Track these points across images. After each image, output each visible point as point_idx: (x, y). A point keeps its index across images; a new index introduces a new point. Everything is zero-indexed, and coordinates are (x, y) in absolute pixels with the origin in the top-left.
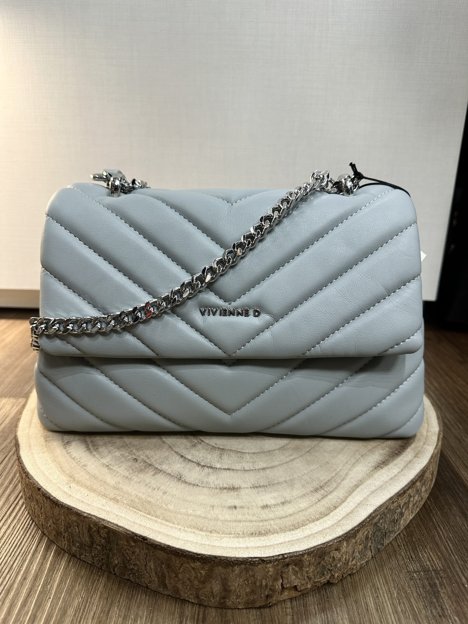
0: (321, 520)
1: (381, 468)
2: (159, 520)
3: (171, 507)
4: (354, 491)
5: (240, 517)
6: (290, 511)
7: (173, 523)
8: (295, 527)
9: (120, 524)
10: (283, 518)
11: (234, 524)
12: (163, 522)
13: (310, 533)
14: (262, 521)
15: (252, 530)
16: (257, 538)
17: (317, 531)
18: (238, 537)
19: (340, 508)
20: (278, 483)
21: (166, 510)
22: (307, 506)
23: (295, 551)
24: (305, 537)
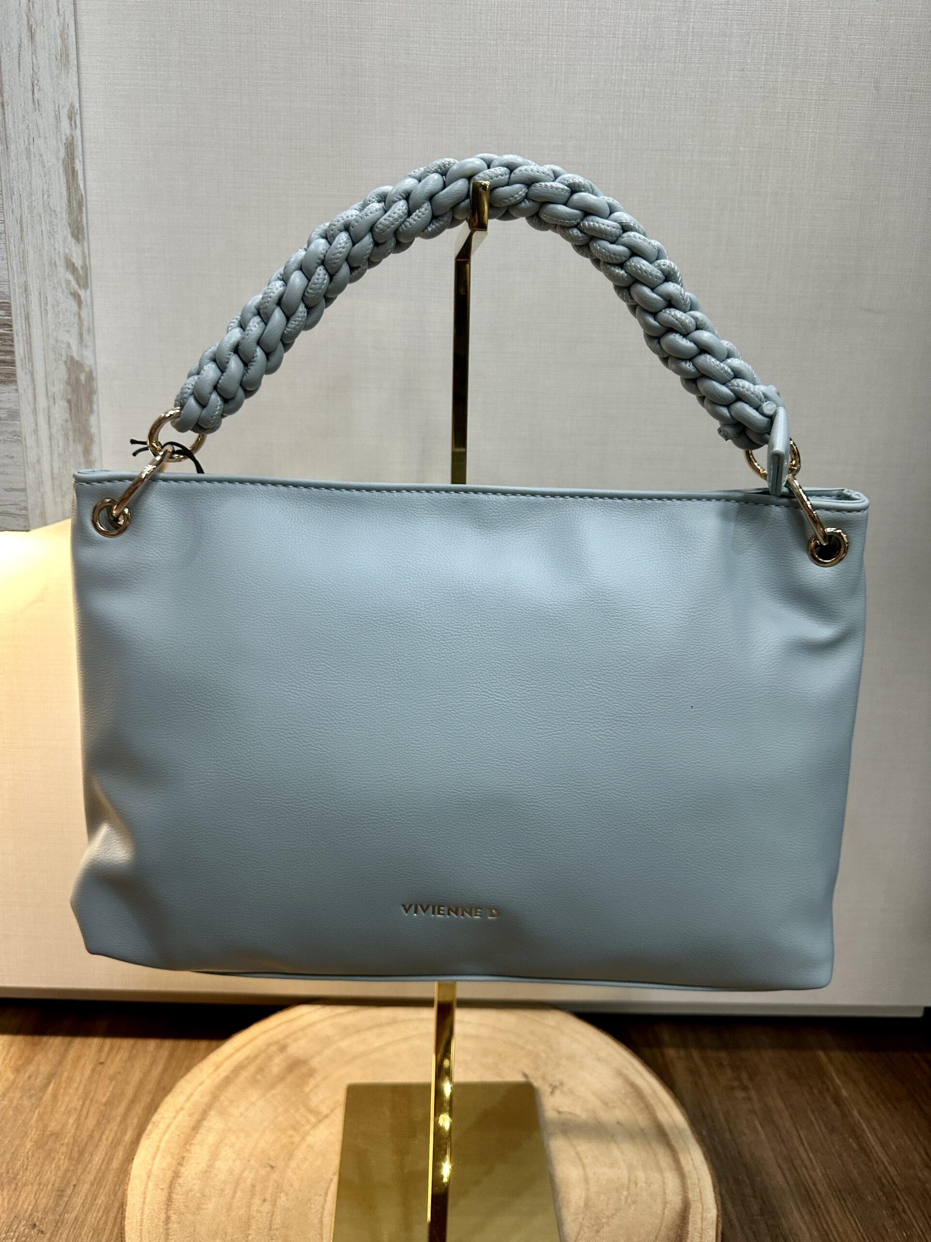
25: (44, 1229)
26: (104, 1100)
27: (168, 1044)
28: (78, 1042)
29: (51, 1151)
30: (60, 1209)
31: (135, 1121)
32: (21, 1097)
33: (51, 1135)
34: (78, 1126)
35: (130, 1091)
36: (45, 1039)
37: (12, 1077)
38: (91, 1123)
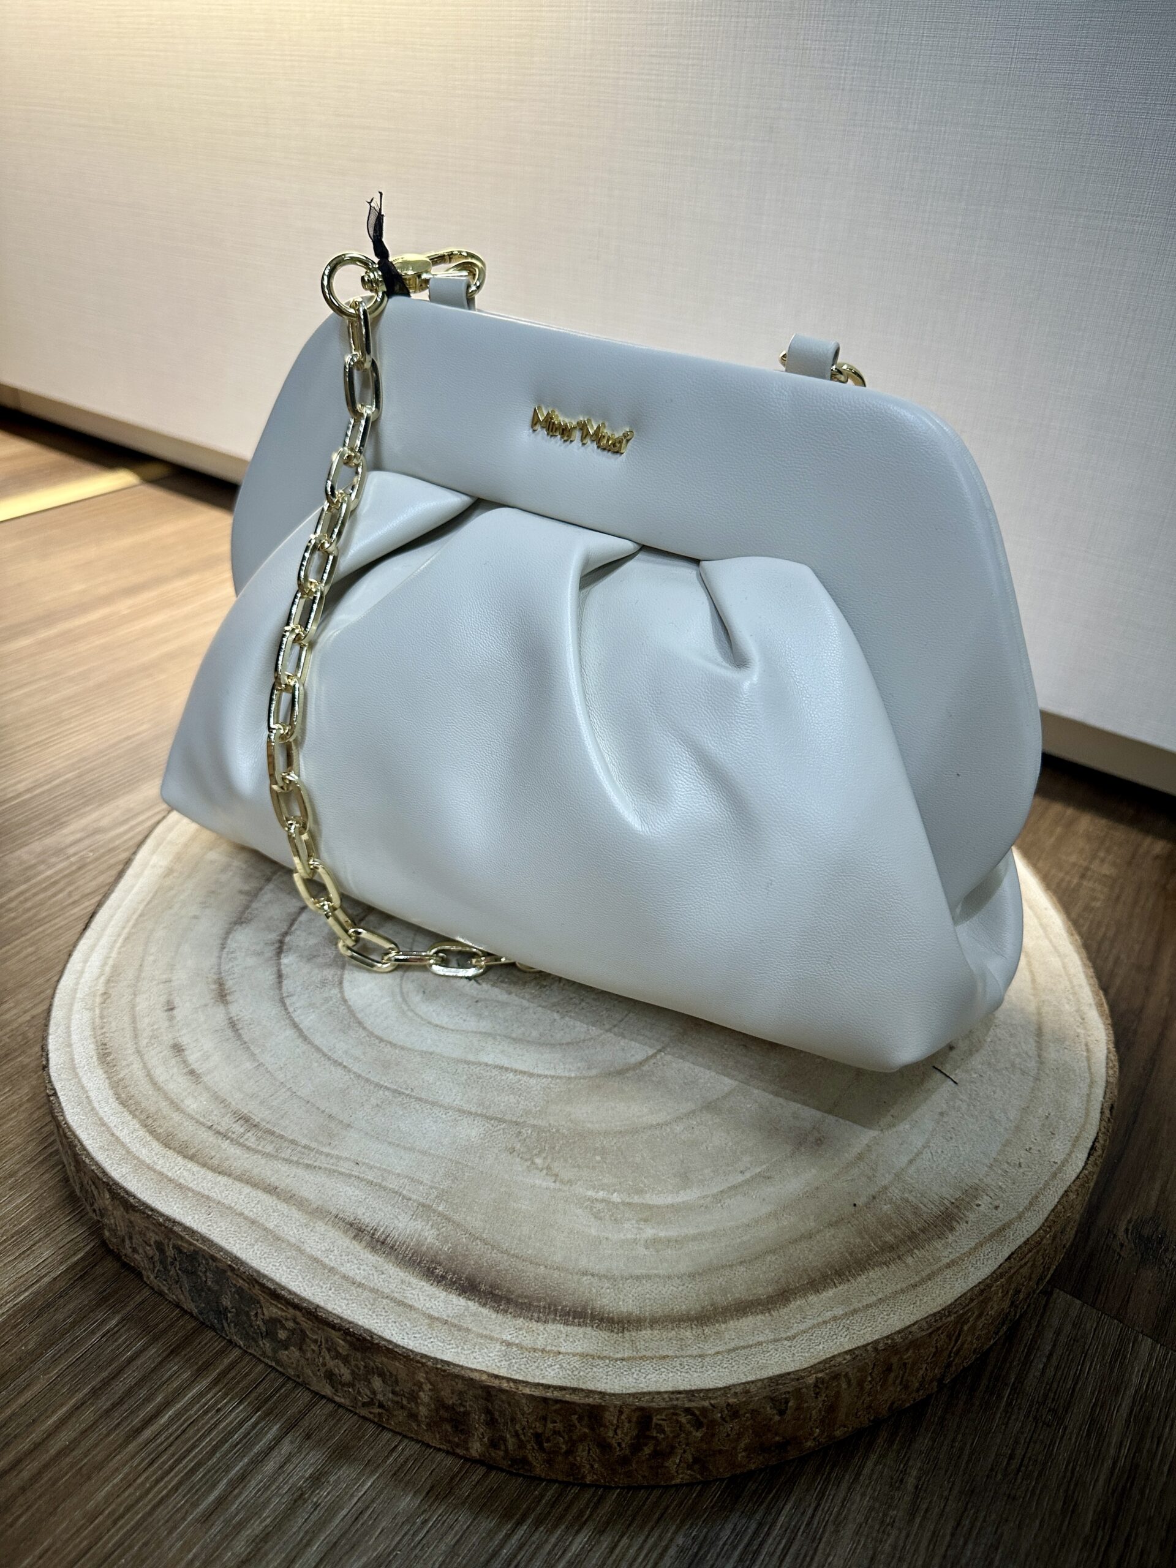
0: (149, 1138)
1: (355, 1237)
4: (255, 1185)
5: (146, 1020)
6: (170, 1086)
8: (126, 1101)
10: (151, 1078)
11: (126, 1018)
13: (112, 1125)
14: (138, 1052)
15: (113, 1043)
16: (93, 1053)
17: (118, 1134)
18: (94, 1028)
19: (190, 1165)
20: (253, 1055)
22: (189, 1110)
23: (65, 1109)
24: (101, 1119)
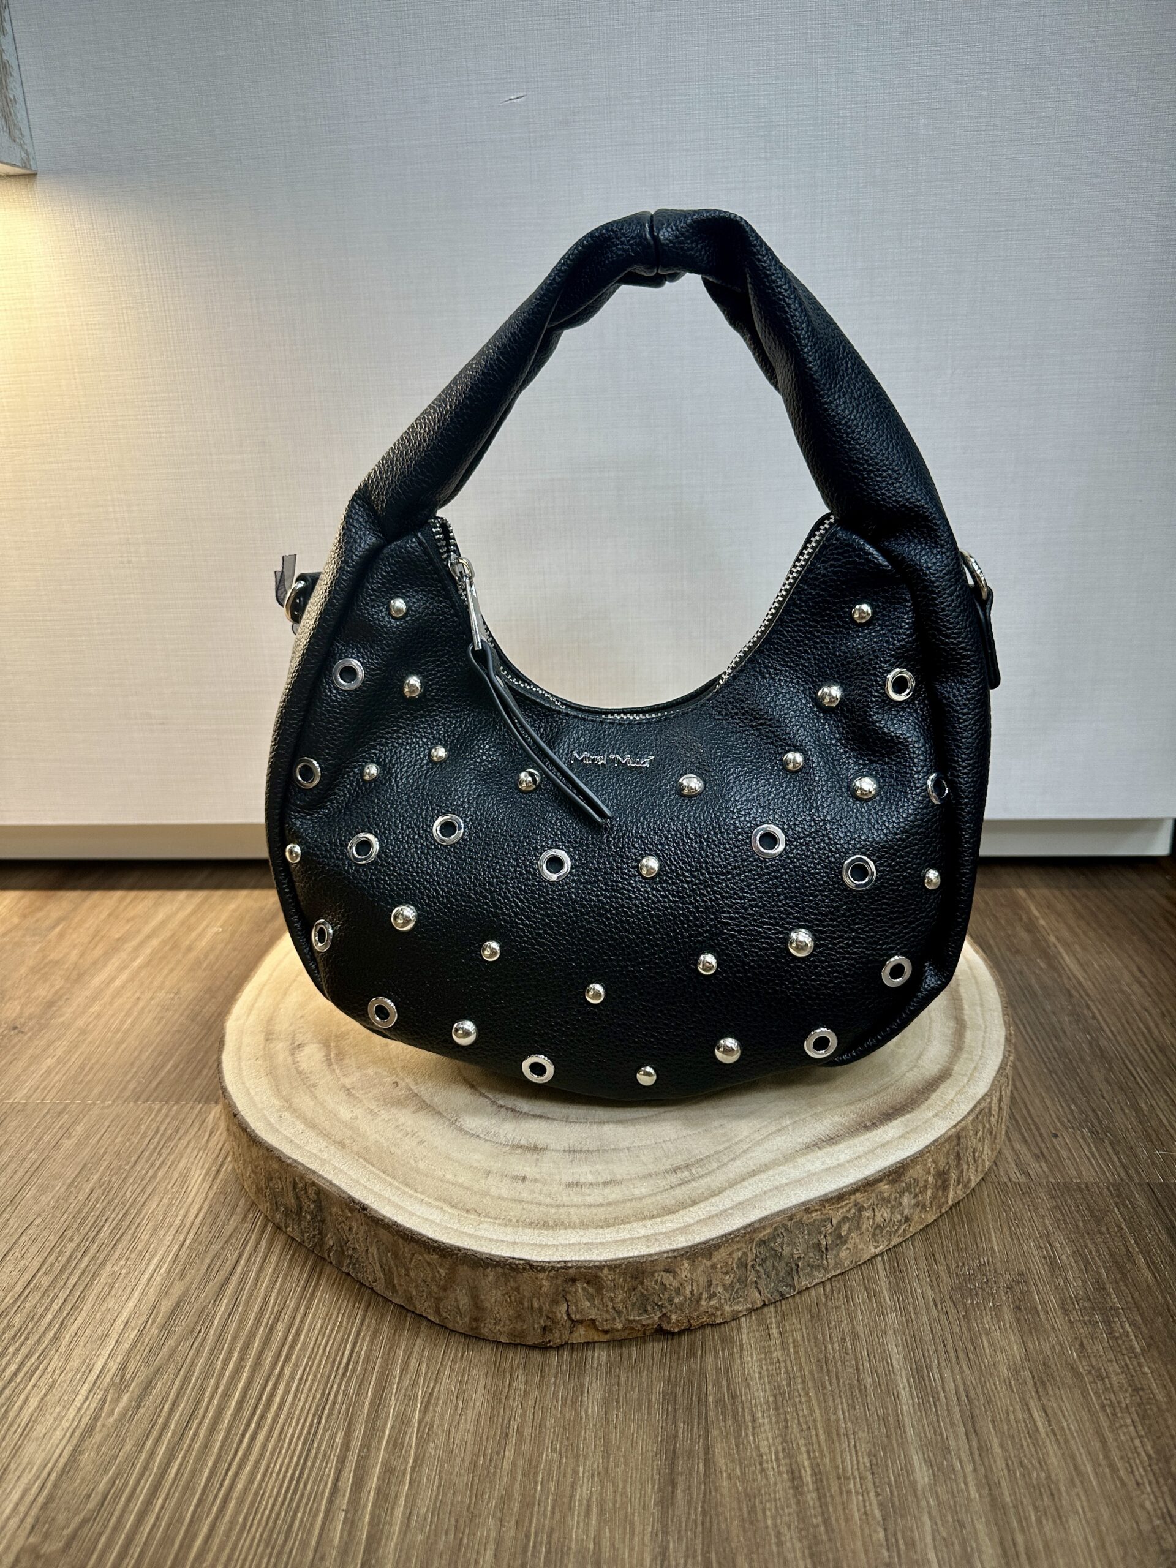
0: (658, 1219)
1: (819, 1148)
2: (396, 1183)
3: (422, 1165)
4: (744, 1180)
5: (524, 1195)
6: (612, 1197)
7: (416, 1191)
8: (607, 1224)
9: (336, 1182)
10: (594, 1206)
11: (511, 1205)
12: (402, 1187)
13: (628, 1236)
14: (558, 1206)
15: (535, 1218)
16: (536, 1231)
17: (641, 1236)
18: (506, 1225)
19: (702, 1205)
20: (614, 1150)
21: (412, 1169)
22: (646, 1193)
24: (617, 1242)
25: (25, 1029)
26: (117, 936)
27: (201, 895)
28: (96, 896)
29: (46, 973)
30: (48, 1016)
31: (148, 951)
32: (24, 936)
33: (50, 962)
34: (82, 955)
35: (147, 930)
36: (61, 893)
37: (16, 920)
38: (98, 952)
